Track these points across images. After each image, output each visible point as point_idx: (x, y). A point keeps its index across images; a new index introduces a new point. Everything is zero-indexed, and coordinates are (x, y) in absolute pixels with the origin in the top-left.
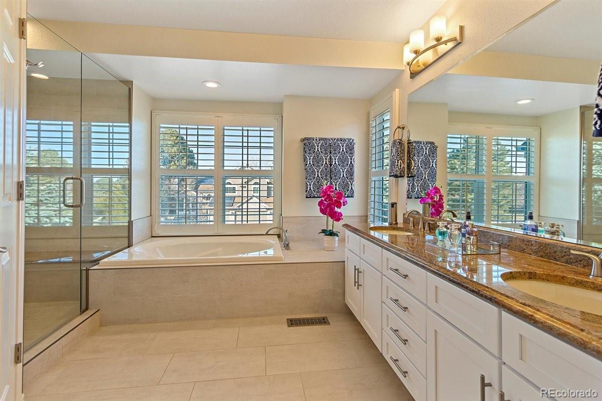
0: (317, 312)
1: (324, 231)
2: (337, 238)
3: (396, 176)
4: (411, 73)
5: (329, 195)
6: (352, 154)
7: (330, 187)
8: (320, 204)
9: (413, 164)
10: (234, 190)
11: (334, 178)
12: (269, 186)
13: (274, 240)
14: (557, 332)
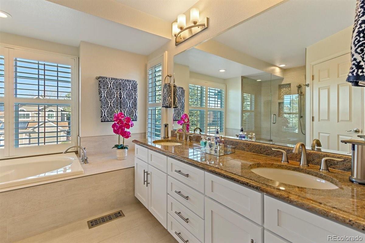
0: (114, 208)
1: (116, 146)
2: (126, 150)
3: (167, 107)
4: (176, 42)
5: (120, 120)
6: (136, 91)
7: (121, 114)
8: (114, 126)
9: (177, 100)
10: (28, 116)
11: (123, 107)
12: (63, 113)
13: (73, 157)
14: (307, 207)
